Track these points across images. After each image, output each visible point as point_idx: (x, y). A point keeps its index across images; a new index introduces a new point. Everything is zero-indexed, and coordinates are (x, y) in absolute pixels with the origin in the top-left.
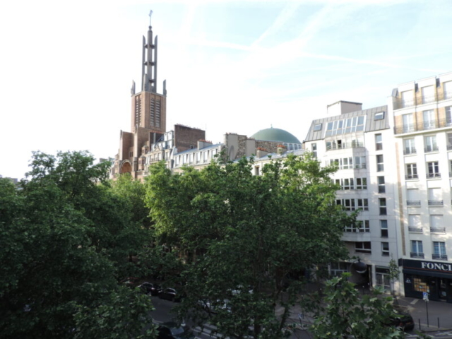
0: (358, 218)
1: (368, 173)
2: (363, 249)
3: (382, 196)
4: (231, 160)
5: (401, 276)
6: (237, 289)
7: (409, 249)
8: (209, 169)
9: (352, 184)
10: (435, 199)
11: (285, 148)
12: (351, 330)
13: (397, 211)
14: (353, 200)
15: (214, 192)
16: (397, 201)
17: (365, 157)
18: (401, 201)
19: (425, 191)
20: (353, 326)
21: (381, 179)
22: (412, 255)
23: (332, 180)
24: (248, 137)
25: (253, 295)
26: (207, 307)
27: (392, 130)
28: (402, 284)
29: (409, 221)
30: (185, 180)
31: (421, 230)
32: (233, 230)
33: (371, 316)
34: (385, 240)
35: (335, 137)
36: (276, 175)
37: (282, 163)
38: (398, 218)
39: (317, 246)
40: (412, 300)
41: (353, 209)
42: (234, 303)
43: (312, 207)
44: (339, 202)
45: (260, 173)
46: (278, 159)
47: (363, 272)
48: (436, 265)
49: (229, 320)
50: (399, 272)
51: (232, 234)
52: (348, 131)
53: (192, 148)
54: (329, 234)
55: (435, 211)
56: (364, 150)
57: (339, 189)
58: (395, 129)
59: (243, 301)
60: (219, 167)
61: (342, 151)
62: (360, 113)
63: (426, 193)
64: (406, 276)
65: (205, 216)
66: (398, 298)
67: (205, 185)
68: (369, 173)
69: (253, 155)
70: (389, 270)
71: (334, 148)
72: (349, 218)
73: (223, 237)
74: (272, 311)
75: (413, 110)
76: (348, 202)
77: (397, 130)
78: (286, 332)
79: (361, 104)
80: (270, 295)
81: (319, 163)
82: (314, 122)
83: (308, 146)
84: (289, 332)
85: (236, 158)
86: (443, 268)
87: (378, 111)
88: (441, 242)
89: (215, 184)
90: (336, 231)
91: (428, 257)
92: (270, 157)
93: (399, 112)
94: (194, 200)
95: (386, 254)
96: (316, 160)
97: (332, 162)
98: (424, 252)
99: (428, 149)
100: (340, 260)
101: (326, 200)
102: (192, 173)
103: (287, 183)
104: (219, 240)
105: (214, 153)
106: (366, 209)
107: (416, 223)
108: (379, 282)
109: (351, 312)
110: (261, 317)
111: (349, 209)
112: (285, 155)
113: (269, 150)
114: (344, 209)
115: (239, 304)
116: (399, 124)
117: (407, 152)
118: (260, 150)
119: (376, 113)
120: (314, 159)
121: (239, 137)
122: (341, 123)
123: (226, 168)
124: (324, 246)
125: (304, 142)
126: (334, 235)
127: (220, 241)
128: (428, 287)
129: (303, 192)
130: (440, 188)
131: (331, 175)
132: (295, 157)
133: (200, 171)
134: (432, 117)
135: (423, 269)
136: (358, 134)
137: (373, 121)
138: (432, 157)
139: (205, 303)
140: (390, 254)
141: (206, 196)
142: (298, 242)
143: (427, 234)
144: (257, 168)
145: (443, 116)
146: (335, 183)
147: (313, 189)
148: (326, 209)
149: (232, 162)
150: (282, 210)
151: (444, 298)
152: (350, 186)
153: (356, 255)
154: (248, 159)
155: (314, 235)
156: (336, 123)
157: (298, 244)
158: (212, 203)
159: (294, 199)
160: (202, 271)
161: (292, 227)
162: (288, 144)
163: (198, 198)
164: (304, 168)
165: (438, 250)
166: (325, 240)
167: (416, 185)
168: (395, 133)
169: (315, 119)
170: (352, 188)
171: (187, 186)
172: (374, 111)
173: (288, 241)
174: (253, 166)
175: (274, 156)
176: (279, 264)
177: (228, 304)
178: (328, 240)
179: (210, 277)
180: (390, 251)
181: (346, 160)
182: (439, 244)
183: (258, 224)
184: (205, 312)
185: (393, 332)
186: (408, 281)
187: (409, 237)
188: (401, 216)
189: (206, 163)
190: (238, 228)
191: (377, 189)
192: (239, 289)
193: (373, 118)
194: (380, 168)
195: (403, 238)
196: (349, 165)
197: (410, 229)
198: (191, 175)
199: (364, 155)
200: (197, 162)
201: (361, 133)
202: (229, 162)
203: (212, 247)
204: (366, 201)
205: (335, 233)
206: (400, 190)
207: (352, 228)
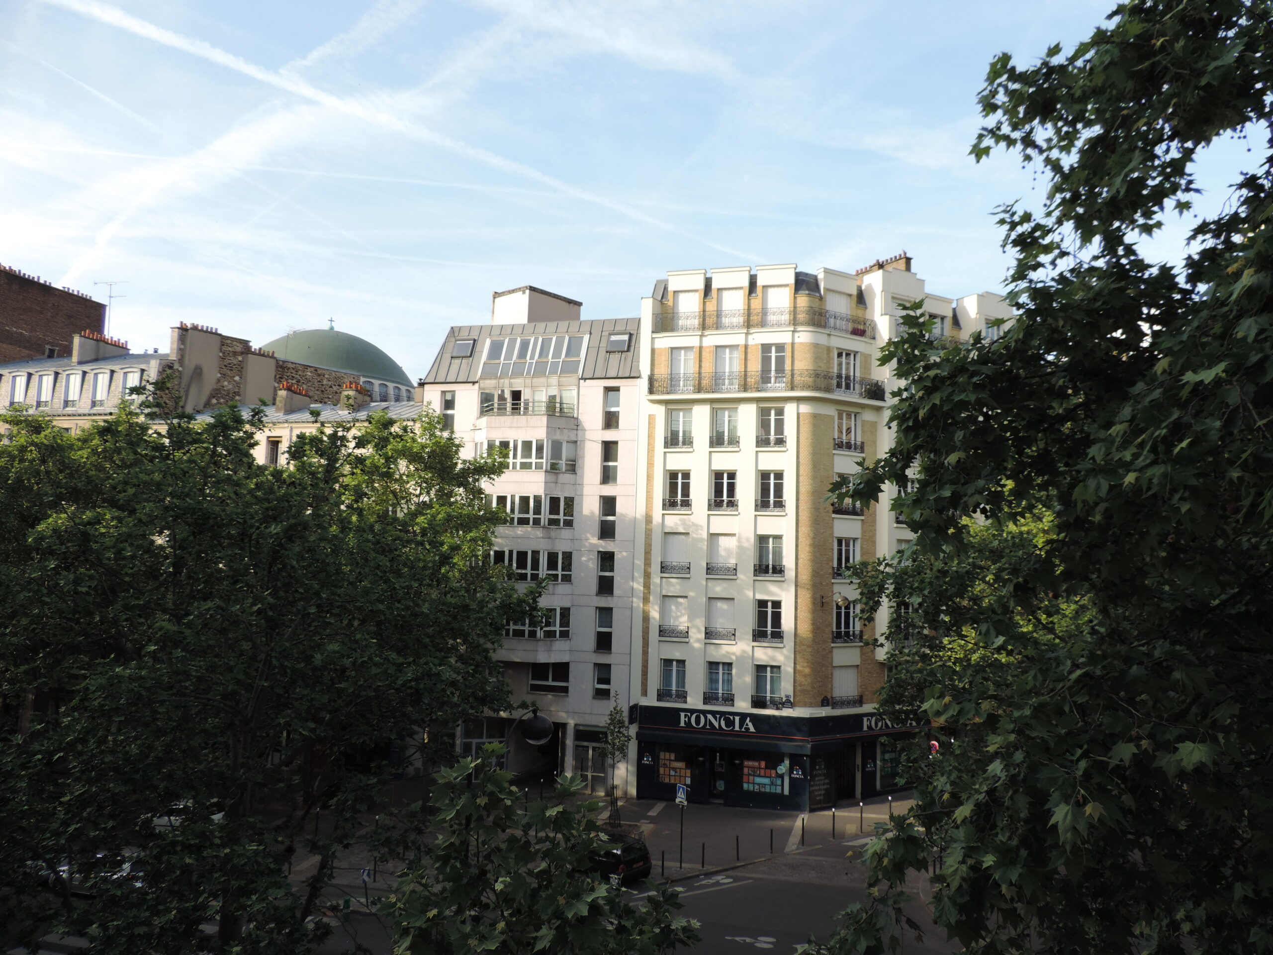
0: (544, 602)
1: (578, 485)
2: (550, 683)
3: (606, 546)
4: (189, 410)
5: (633, 749)
6: (170, 813)
7: (654, 682)
8: (107, 431)
9: (537, 510)
10: (721, 560)
11: (365, 394)
12: (493, 898)
13: (638, 586)
14: (536, 553)
15: (121, 508)
16: (640, 562)
17: (576, 442)
18: (647, 562)
19: (702, 540)
20: (499, 887)
21: (609, 504)
22: (661, 696)
23: (489, 498)
24: (255, 345)
25: (222, 827)
26: (59, 878)
27: (644, 383)
28: (633, 769)
29: (662, 613)
30: (12, 457)
31: (686, 634)
32: (173, 628)
33: (546, 855)
34: (603, 659)
35: (507, 381)
36: (331, 471)
37: (350, 435)
38: (638, 603)
39: (429, 675)
40: (650, 808)
41: (535, 577)
42: (158, 858)
43: (425, 568)
44: (499, 556)
45: (283, 460)
46: (340, 425)
47: (542, 742)
48: (710, 717)
49: (134, 912)
50: (629, 739)
51: (168, 642)
52: (540, 371)
53: (51, 356)
54: (465, 641)
55: (719, 589)
56: (575, 424)
57: (505, 522)
58: (651, 380)
59: (188, 849)
60: (144, 428)
61: (521, 419)
62: (574, 325)
63: (704, 545)
64: (646, 746)
65: (77, 582)
66: (620, 803)
67: (90, 480)
68: (581, 485)
69: (264, 403)
70: (605, 734)
71: (502, 410)
72: (521, 602)
73: (138, 653)
74: (279, 871)
75: (694, 341)
76: (522, 555)
77: (656, 384)
78: (318, 925)
79: (579, 304)
80: (279, 822)
81: (458, 446)
82: (454, 332)
83: (433, 397)
84: (327, 926)
85: (207, 405)
86: (723, 723)
87: (618, 328)
88: (724, 664)
89: (126, 483)
90: (485, 635)
91: (694, 701)
92: (316, 414)
93: (665, 341)
94: (40, 528)
95: (602, 694)
96: (450, 439)
97: (491, 446)
98: (688, 688)
99: (717, 440)
100: (488, 712)
101: (465, 548)
102: (41, 438)
103: (359, 495)
104: (123, 658)
105: (133, 380)
106: (567, 579)
107: (677, 618)
108: (581, 765)
109: (498, 849)
110: (245, 892)
111: (523, 577)
112: (363, 415)
113: (316, 394)
114: (510, 576)
115: (174, 859)
116: (662, 371)
117: (672, 440)
118: (289, 389)
119: (610, 334)
120: (446, 434)
121: (225, 341)
122: (525, 345)
123: (170, 435)
124: (448, 674)
125: (422, 384)
126: (479, 646)
127: (125, 664)
128: (688, 772)
129: (405, 524)
130: (734, 535)
131: (484, 484)
132: (391, 422)
133: (75, 433)
134: (732, 364)
135: (682, 730)
136: (564, 380)
137: (602, 352)
138: (724, 461)
139: (52, 866)
140: (612, 693)
141: (88, 515)
142: (377, 665)
143: (697, 645)
144: (274, 444)
145: (755, 366)
146: (494, 504)
147: (434, 517)
148: (464, 575)
149: (191, 418)
150: (338, 572)
151: (719, 796)
152: (531, 516)
153: (529, 699)
154: (246, 415)
155: (426, 646)
156: (512, 343)
157: (374, 670)
158: (108, 541)
159: (378, 542)
160: (50, 763)
161: (363, 622)
162: (377, 382)
163: (58, 520)
164: (414, 458)
165: (717, 681)
166: (453, 660)
167: (684, 523)
168: (651, 391)
169: (457, 324)
170: (537, 522)
171: (19, 480)
172: (609, 328)
173: (347, 662)
174: (261, 437)
175: (327, 414)
176: (312, 730)
177: (137, 864)
178: (461, 658)
179: (78, 780)
180: (613, 687)
181: (527, 445)
182: (721, 667)
183: (259, 612)
184: (51, 897)
185: (593, 890)
186: (646, 761)
187: (659, 651)
188: (646, 600)
189: (97, 409)
190: (189, 625)
191: (596, 528)
192: (178, 812)
193: (603, 344)
194: (608, 476)
195: (645, 653)
196: (533, 460)
197: (662, 632)
198: (36, 445)
199: (573, 438)
200: (66, 403)
201: (573, 379)
202: (181, 416)
203: (93, 683)
204: (568, 556)
205: (482, 641)
206: (648, 534)
207: (527, 628)
